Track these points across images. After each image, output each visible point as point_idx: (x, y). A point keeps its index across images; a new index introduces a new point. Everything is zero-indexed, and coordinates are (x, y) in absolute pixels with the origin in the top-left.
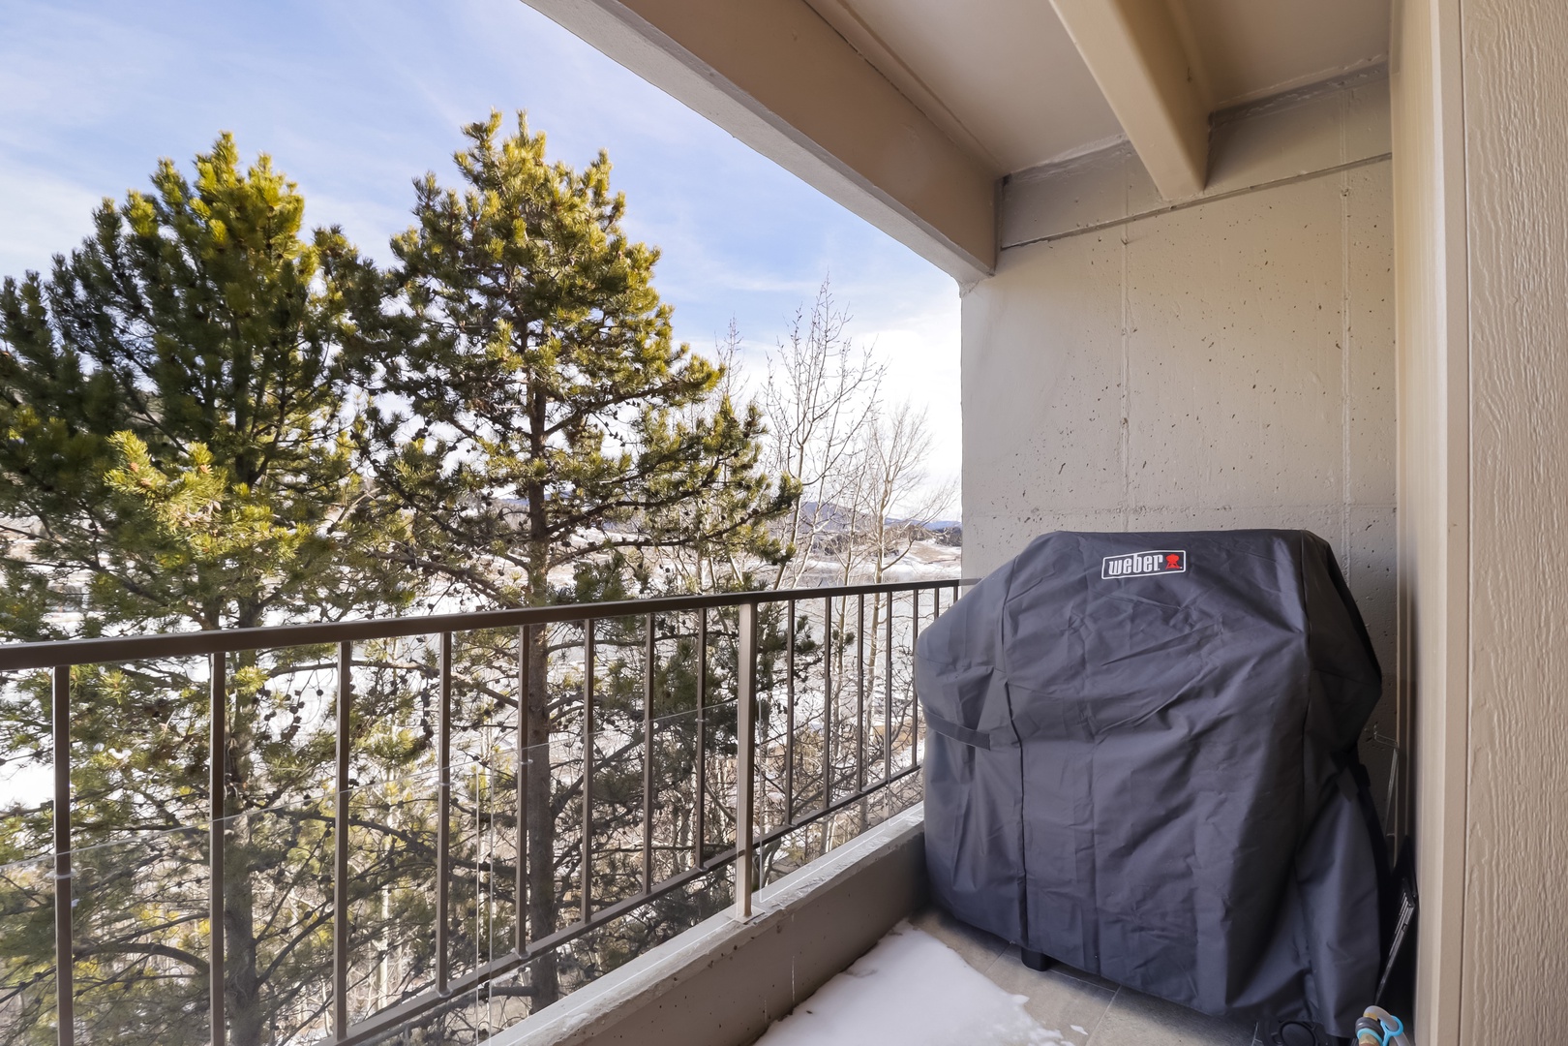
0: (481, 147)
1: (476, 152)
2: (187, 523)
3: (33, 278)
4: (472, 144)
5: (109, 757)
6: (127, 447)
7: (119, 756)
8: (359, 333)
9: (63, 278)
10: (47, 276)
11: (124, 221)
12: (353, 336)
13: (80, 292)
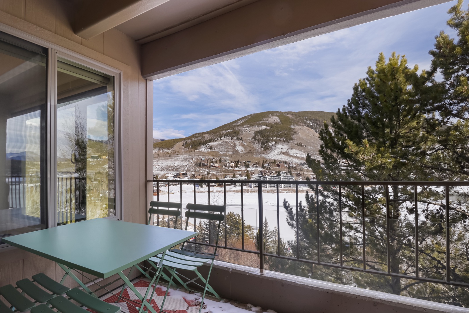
0: (456, 14)
1: (455, 17)
2: (365, 159)
3: (344, 106)
4: (452, 15)
5: (352, 214)
6: (348, 143)
7: (355, 214)
8: (410, 98)
9: (350, 105)
10: (347, 105)
11: (359, 87)
12: (408, 100)
13: (353, 107)
